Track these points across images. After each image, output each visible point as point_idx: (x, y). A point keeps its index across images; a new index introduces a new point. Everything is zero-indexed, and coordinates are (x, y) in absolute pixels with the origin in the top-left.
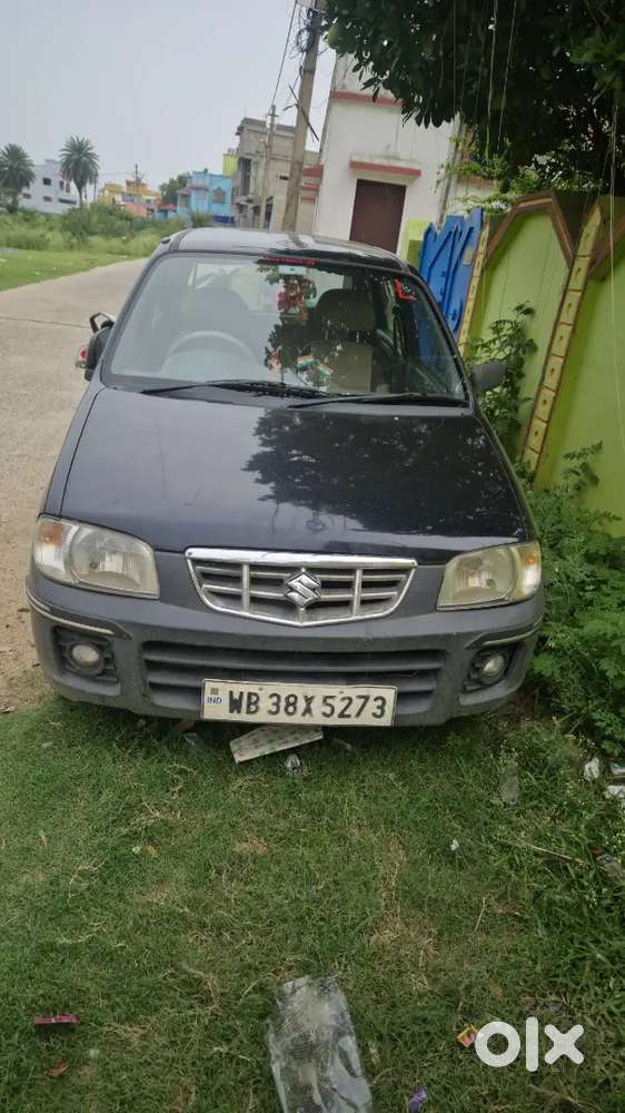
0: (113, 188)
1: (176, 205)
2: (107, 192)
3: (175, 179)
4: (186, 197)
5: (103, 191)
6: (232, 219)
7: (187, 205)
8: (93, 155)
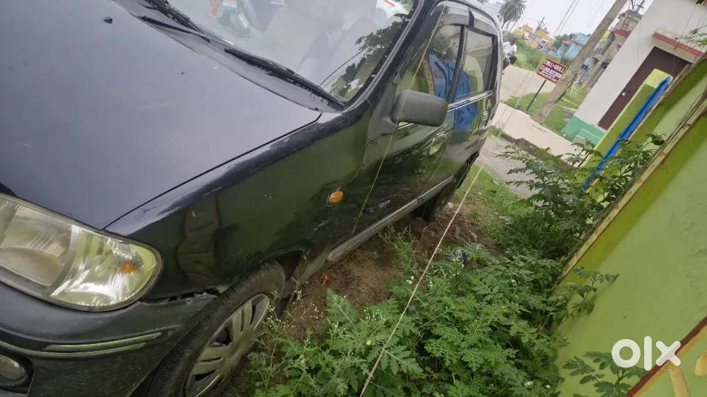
0: (526, 28)
1: (557, 49)
2: (522, 29)
3: (568, 34)
4: (567, 46)
5: (520, 28)
6: (587, 67)
7: (566, 51)
8: (523, 6)
